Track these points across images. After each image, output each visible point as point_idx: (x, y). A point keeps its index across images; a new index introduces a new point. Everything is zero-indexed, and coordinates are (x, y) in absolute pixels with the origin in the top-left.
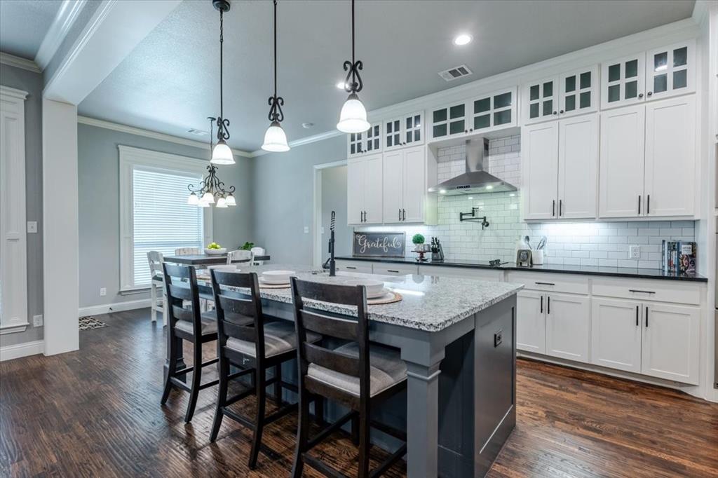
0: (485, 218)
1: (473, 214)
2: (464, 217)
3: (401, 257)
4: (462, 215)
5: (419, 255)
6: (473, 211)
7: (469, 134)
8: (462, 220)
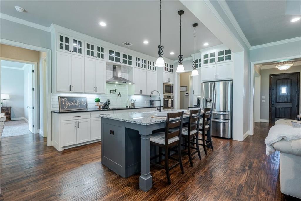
0: (119, 93)
1: (115, 91)
2: (112, 92)
3: (87, 109)
4: (111, 91)
5: (98, 107)
6: (115, 90)
7: (121, 64)
8: (111, 93)
